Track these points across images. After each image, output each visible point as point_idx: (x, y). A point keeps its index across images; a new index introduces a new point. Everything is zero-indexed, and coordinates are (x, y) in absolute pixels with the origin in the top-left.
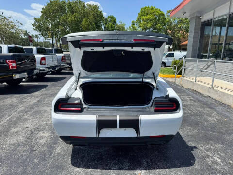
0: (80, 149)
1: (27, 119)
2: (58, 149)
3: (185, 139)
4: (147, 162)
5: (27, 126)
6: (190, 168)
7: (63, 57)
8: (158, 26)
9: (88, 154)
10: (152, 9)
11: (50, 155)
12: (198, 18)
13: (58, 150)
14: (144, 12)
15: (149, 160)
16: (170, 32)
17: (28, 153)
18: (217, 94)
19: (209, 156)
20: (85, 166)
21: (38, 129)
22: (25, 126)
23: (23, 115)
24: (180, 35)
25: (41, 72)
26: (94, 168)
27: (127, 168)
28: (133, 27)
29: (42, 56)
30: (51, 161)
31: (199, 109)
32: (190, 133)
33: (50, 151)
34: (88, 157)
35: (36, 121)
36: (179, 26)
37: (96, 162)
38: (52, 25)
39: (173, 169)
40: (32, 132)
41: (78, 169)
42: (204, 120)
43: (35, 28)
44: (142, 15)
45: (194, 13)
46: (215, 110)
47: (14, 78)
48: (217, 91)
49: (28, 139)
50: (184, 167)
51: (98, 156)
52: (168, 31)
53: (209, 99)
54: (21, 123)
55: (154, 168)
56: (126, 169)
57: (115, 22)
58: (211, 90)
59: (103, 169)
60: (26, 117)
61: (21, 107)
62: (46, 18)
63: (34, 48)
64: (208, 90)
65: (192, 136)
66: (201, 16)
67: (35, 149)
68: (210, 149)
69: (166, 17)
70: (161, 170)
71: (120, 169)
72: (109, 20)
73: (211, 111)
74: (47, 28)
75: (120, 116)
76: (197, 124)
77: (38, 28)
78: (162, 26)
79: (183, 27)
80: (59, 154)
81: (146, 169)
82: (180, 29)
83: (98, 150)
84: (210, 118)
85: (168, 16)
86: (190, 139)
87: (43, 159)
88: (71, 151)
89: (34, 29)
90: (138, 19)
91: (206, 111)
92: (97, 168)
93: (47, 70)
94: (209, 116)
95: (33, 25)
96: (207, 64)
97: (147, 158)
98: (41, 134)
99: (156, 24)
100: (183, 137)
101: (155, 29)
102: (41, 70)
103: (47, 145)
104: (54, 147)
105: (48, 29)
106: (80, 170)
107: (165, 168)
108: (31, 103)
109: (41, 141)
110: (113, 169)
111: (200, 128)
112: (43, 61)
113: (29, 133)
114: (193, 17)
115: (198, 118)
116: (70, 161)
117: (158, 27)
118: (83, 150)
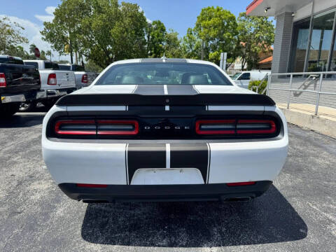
0: (101, 210)
1: (15, 163)
2: (62, 210)
3: (282, 192)
4: (220, 232)
5: (14, 173)
6: (300, 243)
7: (84, 75)
8: (226, 35)
9: (113, 219)
10: (218, 10)
11: (44, 220)
12: (289, 15)
13: (60, 212)
14: (206, 15)
15: (224, 229)
16: (244, 44)
17: (5, 217)
18: (326, 125)
19: (330, 221)
20: (107, 239)
21: (32, 178)
22: (10, 173)
23: (10, 157)
24: (258, 49)
25: (49, 96)
26: (123, 244)
27: (184, 243)
28: (189, 38)
29: (50, 71)
30: (45, 231)
31: (298, 147)
32: (290, 184)
33: (46, 214)
34: (114, 223)
35: (30, 165)
36: (257, 35)
37: (127, 233)
38: (70, 33)
39: (269, 245)
40: (20, 183)
41: (93, 245)
42: (310, 163)
43: (45, 37)
44: (203, 20)
45: (282, 9)
46: (326, 149)
47: (3, 102)
48: (324, 121)
49: (11, 194)
50: (290, 240)
51: (132, 222)
52: (241, 43)
53: (311, 133)
54: (5, 169)
55: (234, 244)
56: (182, 246)
57: (163, 30)
58: (315, 120)
59: (140, 245)
60: (15, 159)
61: (10, 145)
62: (61, 23)
63: (40, 62)
64: (310, 120)
65: (294, 188)
66: (293, 13)
67: (19, 210)
68: (329, 208)
69: (238, 22)
70: (247, 246)
71: (171, 245)
72: (154, 26)
73: (318, 150)
74: (63, 37)
75: (171, 145)
76: (299, 170)
77: (50, 37)
78: (233, 35)
79: (262, 37)
80: (62, 219)
81: (220, 246)
82: (259, 40)
83: (132, 212)
84: (319, 161)
85: (241, 20)
86: (292, 193)
87: (31, 228)
88: (84, 213)
89: (43, 38)
90: (198, 25)
91: (310, 149)
92: (129, 244)
93: (58, 94)
94: (317, 157)
95: (42, 33)
96: (303, 84)
97: (219, 224)
98: (35, 186)
99: (224, 33)
100: (279, 189)
101: (222, 40)
102: (48, 93)
103: (41, 203)
104: (54, 207)
105: (64, 39)
106: (97, 247)
107: (255, 244)
108: (27, 140)
109: (33, 197)
110: (159, 246)
111: (306, 175)
112: (52, 79)
113: (14, 184)
114: (281, 15)
115: (300, 160)
116: (79, 232)
117: (226, 37)
118: (105, 211)
